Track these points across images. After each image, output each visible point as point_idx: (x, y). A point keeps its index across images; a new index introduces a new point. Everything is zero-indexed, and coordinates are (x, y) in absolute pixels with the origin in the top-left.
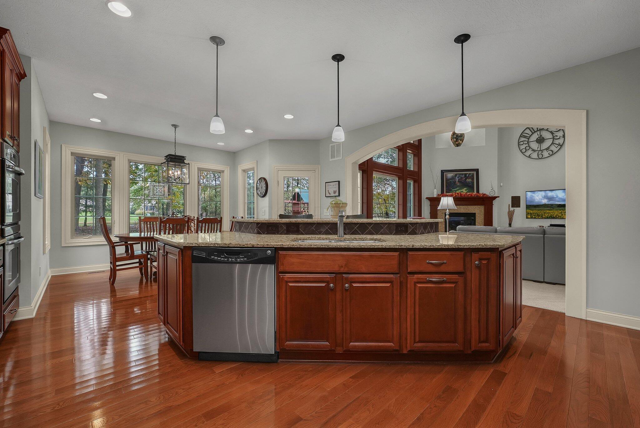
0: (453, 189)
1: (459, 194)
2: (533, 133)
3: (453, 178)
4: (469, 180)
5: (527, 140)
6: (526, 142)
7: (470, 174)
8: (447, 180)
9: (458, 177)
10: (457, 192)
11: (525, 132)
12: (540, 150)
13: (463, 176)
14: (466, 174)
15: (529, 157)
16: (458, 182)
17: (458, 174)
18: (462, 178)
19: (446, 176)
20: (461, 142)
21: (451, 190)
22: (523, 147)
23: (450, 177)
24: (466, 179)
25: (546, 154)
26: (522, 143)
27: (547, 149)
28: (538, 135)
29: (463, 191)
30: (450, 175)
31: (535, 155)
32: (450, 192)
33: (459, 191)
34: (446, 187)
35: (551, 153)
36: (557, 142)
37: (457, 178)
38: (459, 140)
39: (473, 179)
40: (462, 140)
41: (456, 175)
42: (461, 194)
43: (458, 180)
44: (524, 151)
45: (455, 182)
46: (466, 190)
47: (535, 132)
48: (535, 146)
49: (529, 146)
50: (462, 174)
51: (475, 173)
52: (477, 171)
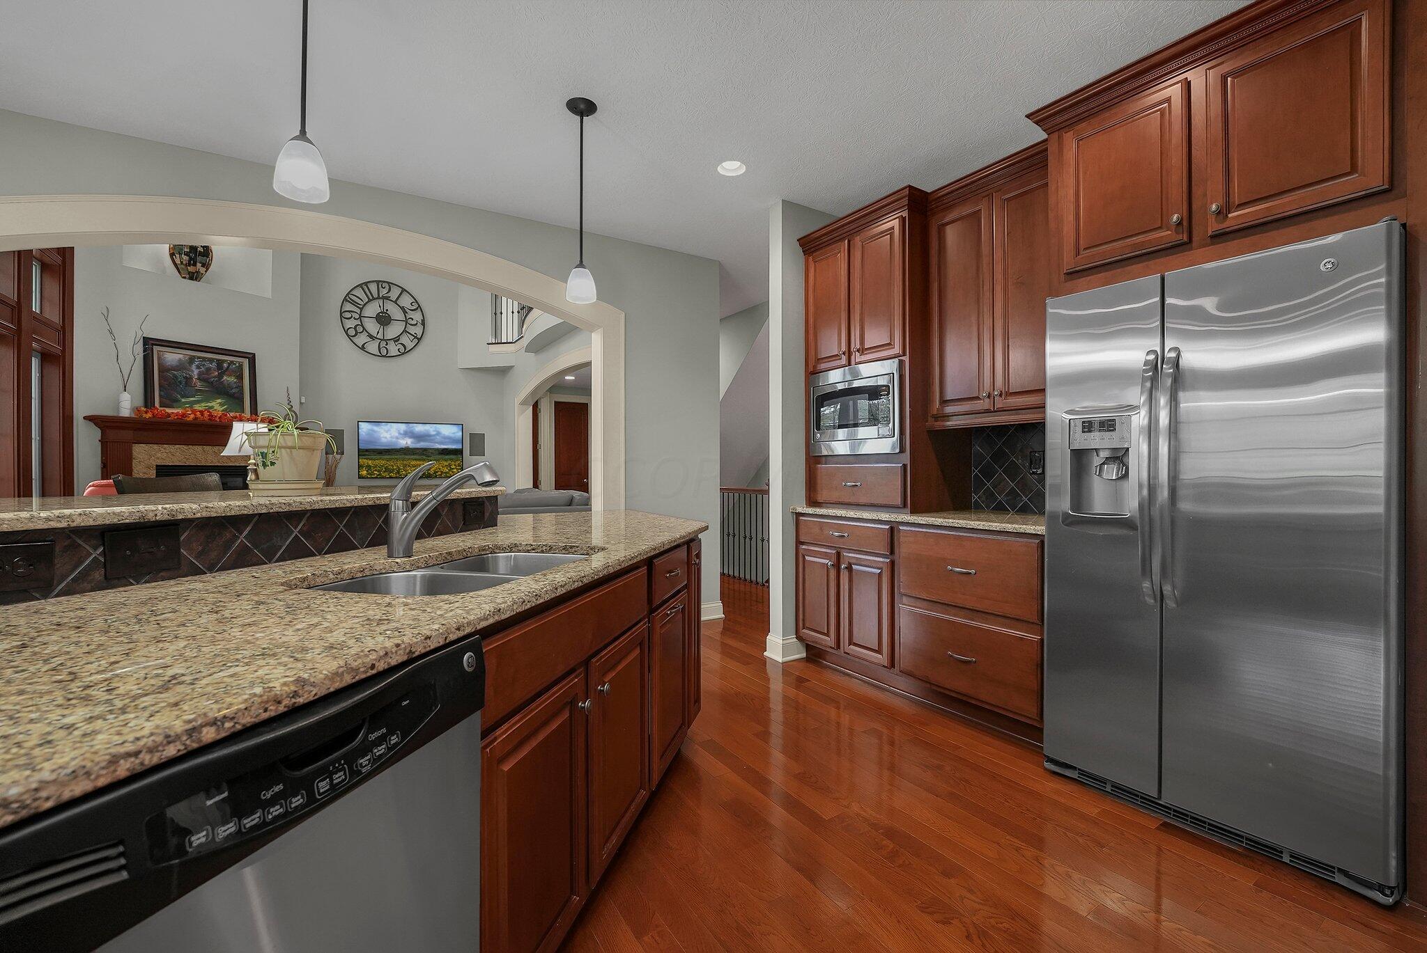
0: (183, 397)
1: (206, 414)
2: (370, 300)
3: (180, 366)
4: (229, 379)
5: (358, 311)
6: (357, 316)
7: (232, 362)
8: (163, 370)
9: (198, 367)
10: (197, 407)
11: (353, 293)
12: (383, 340)
13: (214, 365)
14: (220, 363)
15: (363, 348)
16: (199, 379)
17: (199, 358)
18: (209, 369)
19: (159, 358)
20: (202, 270)
21: (177, 401)
22: (350, 324)
23: (174, 363)
24: (220, 376)
25: (393, 349)
26: (348, 315)
27: (396, 340)
28: (380, 307)
29: (212, 407)
30: (172, 357)
31: (373, 347)
32: (175, 404)
33: (203, 405)
34: (160, 390)
35: (402, 350)
36: (412, 330)
37: (194, 367)
38: (199, 265)
39: (240, 377)
40: (206, 266)
41: (192, 359)
42: (211, 415)
43: (200, 374)
44: (352, 332)
45: (188, 379)
46: (221, 405)
47: (374, 299)
48: (372, 327)
49: (362, 325)
50: (211, 360)
51: (246, 363)
52: (252, 358)
